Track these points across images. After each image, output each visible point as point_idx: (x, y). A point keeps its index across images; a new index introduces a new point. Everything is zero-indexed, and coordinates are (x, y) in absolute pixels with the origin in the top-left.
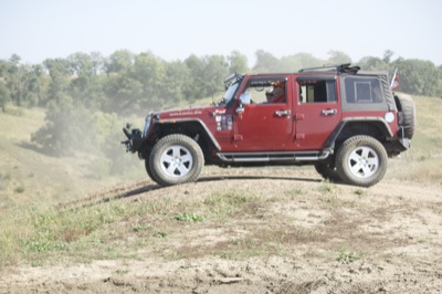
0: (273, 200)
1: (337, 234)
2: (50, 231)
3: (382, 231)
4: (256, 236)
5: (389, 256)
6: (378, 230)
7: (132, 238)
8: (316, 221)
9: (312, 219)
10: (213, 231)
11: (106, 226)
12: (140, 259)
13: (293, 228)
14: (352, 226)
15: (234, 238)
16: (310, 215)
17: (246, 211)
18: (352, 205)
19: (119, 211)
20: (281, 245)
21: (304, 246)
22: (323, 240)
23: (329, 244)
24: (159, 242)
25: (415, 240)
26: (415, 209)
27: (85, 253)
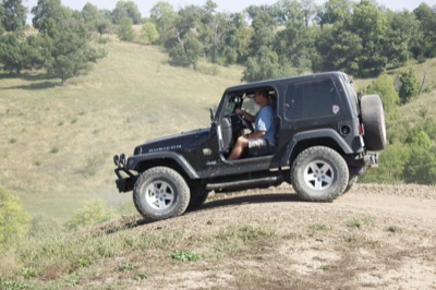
3: (377, 282)
6: (374, 280)
7: (111, 279)
8: (317, 265)
9: (314, 263)
10: (198, 274)
13: (285, 274)
15: (210, 285)
16: (315, 258)
18: (374, 245)
24: (133, 286)
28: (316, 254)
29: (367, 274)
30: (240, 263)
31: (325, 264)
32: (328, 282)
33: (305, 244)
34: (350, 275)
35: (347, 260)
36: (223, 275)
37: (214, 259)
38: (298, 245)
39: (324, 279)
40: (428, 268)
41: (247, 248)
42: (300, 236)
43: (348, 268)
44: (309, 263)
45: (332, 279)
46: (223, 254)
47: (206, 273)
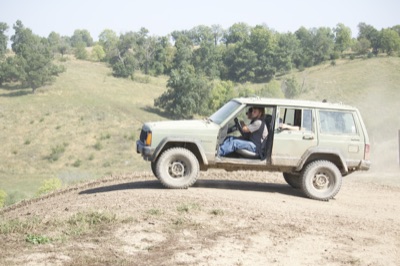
0: (126, 221)
6: (188, 259)
8: (143, 246)
9: (142, 243)
10: (42, 255)
13: (115, 254)
16: (143, 240)
18: (197, 227)
26: (253, 233)
28: (145, 236)
29: (183, 254)
30: (80, 245)
31: (150, 245)
32: (149, 261)
33: (138, 227)
34: (170, 254)
35: (171, 241)
36: (62, 257)
37: (60, 241)
38: (132, 228)
39: (147, 258)
40: (238, 247)
41: (90, 231)
42: (136, 221)
43: (169, 248)
44: (137, 244)
45: (153, 259)
46: (67, 237)
47: (49, 255)
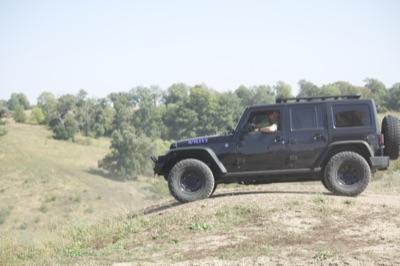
0: (273, 211)
1: (322, 237)
2: (84, 240)
3: (360, 234)
4: (253, 241)
5: (358, 254)
6: (357, 233)
7: (150, 245)
8: (306, 227)
9: (304, 225)
10: (219, 237)
11: (131, 235)
12: (152, 262)
13: (286, 233)
14: (336, 231)
15: (234, 243)
16: (302, 223)
17: (249, 220)
18: (340, 213)
19: (145, 224)
20: (271, 248)
21: (291, 247)
22: (309, 243)
23: (313, 246)
24: (172, 247)
25: (385, 241)
26: (394, 215)
27: (109, 257)
30: (247, 229)
31: (312, 226)
33: (289, 215)
35: (327, 223)
36: (240, 237)
38: (284, 215)
39: (318, 235)
40: (390, 224)
41: (244, 219)
42: (282, 210)
43: (332, 227)
44: (299, 226)
45: (324, 234)
47: (225, 236)
